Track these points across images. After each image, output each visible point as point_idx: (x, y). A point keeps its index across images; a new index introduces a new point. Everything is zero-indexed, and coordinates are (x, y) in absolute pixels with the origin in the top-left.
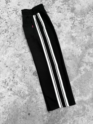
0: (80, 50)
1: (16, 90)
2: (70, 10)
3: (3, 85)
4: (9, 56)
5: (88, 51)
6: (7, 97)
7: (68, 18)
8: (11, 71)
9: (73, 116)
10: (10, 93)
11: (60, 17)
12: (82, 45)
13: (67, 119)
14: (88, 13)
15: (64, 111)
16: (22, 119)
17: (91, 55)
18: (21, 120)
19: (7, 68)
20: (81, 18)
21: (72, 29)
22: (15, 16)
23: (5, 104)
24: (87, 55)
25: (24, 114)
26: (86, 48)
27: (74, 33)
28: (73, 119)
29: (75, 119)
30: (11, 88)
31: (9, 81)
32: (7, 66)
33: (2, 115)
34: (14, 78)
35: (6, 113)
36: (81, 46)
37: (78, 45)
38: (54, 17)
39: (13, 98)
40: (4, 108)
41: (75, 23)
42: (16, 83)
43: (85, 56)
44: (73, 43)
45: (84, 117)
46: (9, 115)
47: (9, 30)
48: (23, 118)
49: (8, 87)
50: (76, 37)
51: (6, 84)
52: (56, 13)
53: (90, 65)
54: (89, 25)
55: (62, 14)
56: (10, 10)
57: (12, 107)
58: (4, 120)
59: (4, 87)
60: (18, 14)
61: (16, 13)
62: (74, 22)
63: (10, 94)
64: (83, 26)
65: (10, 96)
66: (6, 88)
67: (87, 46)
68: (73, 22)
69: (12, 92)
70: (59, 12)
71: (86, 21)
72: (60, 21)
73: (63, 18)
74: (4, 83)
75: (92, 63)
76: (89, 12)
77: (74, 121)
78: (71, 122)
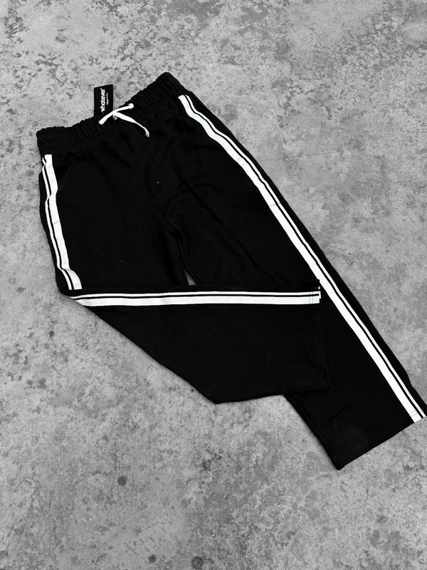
0: (319, 206)
1: (64, 385)
2: (271, 53)
3: (8, 365)
4: (29, 246)
5: (352, 209)
6: (24, 417)
7: (266, 82)
8: (40, 309)
9: (305, 474)
10: (38, 396)
11: (232, 80)
12: (328, 187)
13: (280, 488)
14: (344, 62)
15: (269, 458)
16: (95, 505)
17: (363, 223)
18: (88, 509)
19: (20, 299)
20: (319, 82)
21: (282, 126)
22: (45, 85)
23: (19, 447)
24: (347, 226)
25: (102, 479)
26: (344, 199)
27: (293, 141)
28: (305, 490)
29: (314, 487)
30: (41, 377)
31: (33, 348)
32: (21, 290)
33: (5, 494)
34: (52, 334)
35: (24, 484)
36: (323, 193)
37: (312, 190)
38: (205, 80)
39: (52, 419)
40: (16, 462)
41: (293, 102)
42: (62, 354)
43: (339, 230)
44: (290, 183)
45: (351, 477)
46: (37, 489)
47: (23, 143)
48: (99, 498)
49: (28, 376)
50: (300, 155)
51: (21, 361)
52: (215, 64)
53: (365, 264)
54: (351, 107)
55: (240, 69)
56: (24, 60)
57: (50, 455)
58: (16, 513)
59: (9, 374)
60: (58, 74)
61: (53, 73)
62: (289, 99)
63: (36, 403)
64: (329, 110)
65: (38, 410)
66: (20, 378)
67: (348, 191)
68: (285, 100)
69: (45, 394)
70: (226, 63)
71: (337, 91)
72: (232, 96)
73: (245, 86)
74: (10, 361)
75: (370, 255)
76: (349, 58)
77: (313, 496)
78: (299, 499)
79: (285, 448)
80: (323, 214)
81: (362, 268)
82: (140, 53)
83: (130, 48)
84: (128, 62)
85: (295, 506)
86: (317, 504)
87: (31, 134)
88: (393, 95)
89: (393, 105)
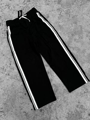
0: (67, 37)
1: (13, 75)
2: (57, 2)
3: (2, 71)
4: (5, 46)
5: (74, 37)
6: (5, 81)
7: (56, 9)
8: (8, 59)
9: (63, 93)
11: (48, 9)
12: (69, 32)
13: (58, 96)
14: (73, 4)
15: (56, 90)
16: (20, 99)
17: (77, 40)
18: (19, 100)
19: (4, 57)
20: (67, 9)
21: (59, 19)
22: (7, 11)
23: (4, 87)
24: (73, 41)
25: (21, 94)
26: (73, 35)
27: (62, 22)
28: (63, 96)
29: (65, 96)
30: (9, 73)
31: (7, 67)
32: (4, 55)
33: (2, 97)
34: (10, 64)
35: (6, 95)
36: (68, 34)
37: (65, 33)
38: (42, 9)
39: (11, 82)
40: (4, 90)
41: (62, 13)
42: (13, 68)
43: (71, 42)
44: (61, 32)
45: (73, 94)
46: (8, 96)
47: (3, 24)
48: (21, 98)
49: (6, 73)
50: (63, 25)
51: (4, 70)
52: (44, 5)
53: (77, 49)
54: (74, 14)
55: (50, 6)
56: (3, 5)
57: (11, 89)
58: (4, 100)
59: (2, 73)
60: (10, 8)
61: (9, 8)
62: (61, 13)
63: (7, 79)
64: (69, 15)
65: (8, 80)
66: (4, 73)
67: (73, 33)
68: (60, 13)
69: (9, 76)
70: (47, 5)
71: (71, 11)
72: (48, 12)
73: (51, 10)
74: (2, 70)
75: (78, 47)
76: (74, 3)
77: (65, 98)
78: (62, 98)
79: (59, 88)
80: (68, 38)
81: (76, 50)
82: (28, 3)
83: (26, 2)
84: (25, 5)
85: (61, 100)
86: (65, 99)
87: (5, 22)
88: (84, 11)
89: (84, 14)
